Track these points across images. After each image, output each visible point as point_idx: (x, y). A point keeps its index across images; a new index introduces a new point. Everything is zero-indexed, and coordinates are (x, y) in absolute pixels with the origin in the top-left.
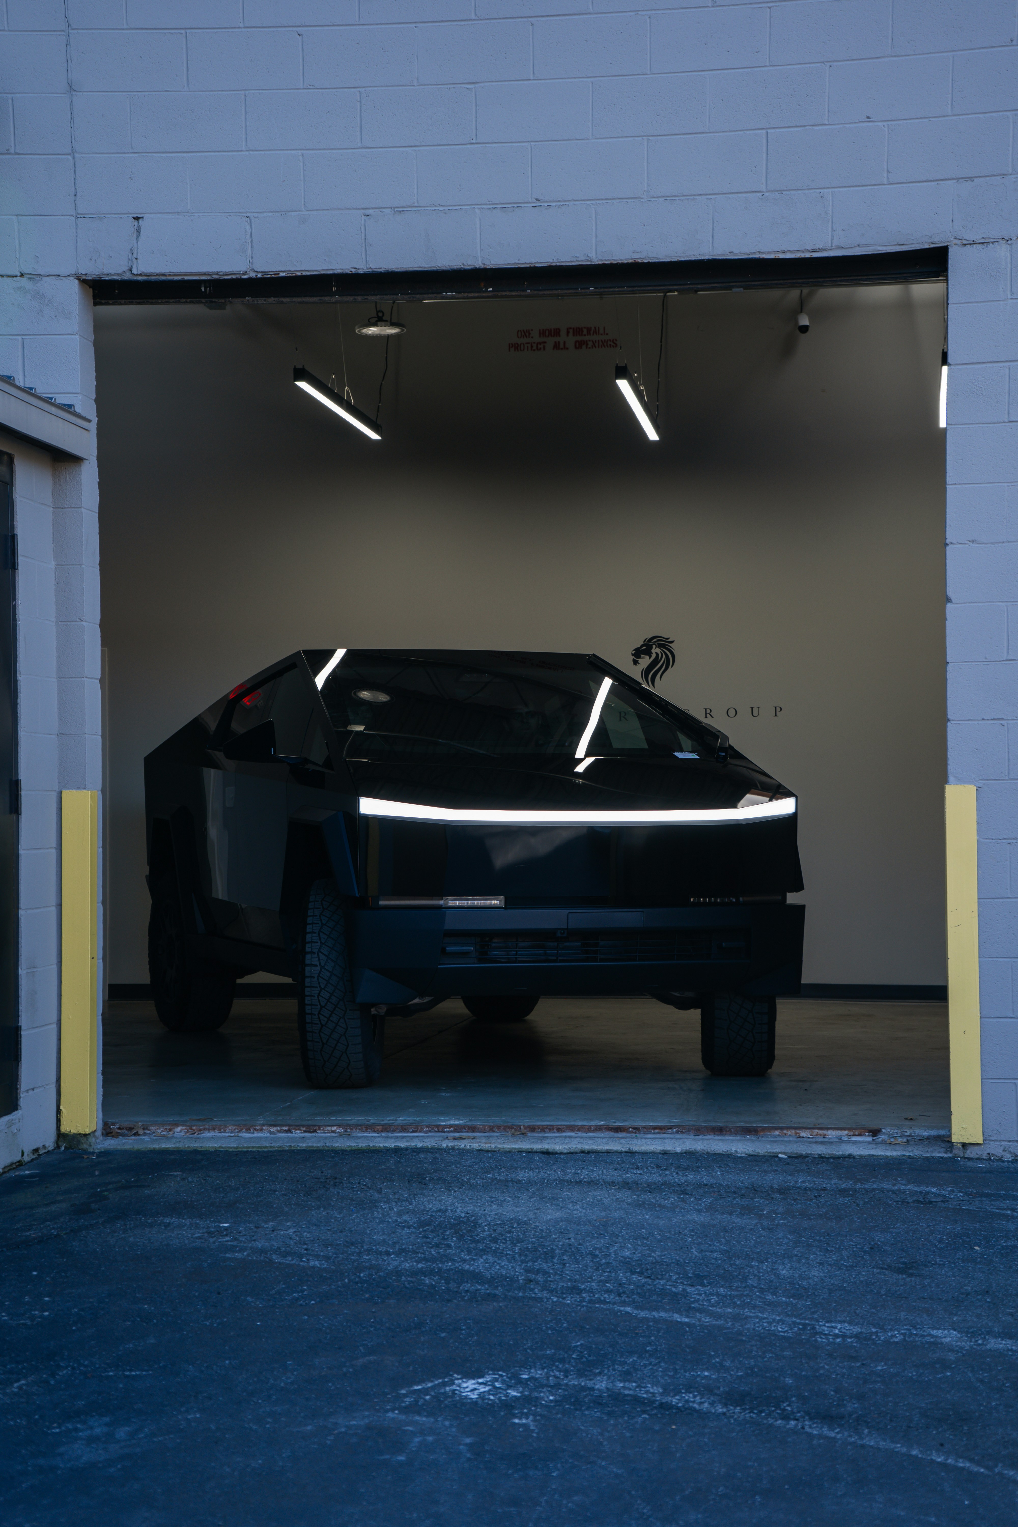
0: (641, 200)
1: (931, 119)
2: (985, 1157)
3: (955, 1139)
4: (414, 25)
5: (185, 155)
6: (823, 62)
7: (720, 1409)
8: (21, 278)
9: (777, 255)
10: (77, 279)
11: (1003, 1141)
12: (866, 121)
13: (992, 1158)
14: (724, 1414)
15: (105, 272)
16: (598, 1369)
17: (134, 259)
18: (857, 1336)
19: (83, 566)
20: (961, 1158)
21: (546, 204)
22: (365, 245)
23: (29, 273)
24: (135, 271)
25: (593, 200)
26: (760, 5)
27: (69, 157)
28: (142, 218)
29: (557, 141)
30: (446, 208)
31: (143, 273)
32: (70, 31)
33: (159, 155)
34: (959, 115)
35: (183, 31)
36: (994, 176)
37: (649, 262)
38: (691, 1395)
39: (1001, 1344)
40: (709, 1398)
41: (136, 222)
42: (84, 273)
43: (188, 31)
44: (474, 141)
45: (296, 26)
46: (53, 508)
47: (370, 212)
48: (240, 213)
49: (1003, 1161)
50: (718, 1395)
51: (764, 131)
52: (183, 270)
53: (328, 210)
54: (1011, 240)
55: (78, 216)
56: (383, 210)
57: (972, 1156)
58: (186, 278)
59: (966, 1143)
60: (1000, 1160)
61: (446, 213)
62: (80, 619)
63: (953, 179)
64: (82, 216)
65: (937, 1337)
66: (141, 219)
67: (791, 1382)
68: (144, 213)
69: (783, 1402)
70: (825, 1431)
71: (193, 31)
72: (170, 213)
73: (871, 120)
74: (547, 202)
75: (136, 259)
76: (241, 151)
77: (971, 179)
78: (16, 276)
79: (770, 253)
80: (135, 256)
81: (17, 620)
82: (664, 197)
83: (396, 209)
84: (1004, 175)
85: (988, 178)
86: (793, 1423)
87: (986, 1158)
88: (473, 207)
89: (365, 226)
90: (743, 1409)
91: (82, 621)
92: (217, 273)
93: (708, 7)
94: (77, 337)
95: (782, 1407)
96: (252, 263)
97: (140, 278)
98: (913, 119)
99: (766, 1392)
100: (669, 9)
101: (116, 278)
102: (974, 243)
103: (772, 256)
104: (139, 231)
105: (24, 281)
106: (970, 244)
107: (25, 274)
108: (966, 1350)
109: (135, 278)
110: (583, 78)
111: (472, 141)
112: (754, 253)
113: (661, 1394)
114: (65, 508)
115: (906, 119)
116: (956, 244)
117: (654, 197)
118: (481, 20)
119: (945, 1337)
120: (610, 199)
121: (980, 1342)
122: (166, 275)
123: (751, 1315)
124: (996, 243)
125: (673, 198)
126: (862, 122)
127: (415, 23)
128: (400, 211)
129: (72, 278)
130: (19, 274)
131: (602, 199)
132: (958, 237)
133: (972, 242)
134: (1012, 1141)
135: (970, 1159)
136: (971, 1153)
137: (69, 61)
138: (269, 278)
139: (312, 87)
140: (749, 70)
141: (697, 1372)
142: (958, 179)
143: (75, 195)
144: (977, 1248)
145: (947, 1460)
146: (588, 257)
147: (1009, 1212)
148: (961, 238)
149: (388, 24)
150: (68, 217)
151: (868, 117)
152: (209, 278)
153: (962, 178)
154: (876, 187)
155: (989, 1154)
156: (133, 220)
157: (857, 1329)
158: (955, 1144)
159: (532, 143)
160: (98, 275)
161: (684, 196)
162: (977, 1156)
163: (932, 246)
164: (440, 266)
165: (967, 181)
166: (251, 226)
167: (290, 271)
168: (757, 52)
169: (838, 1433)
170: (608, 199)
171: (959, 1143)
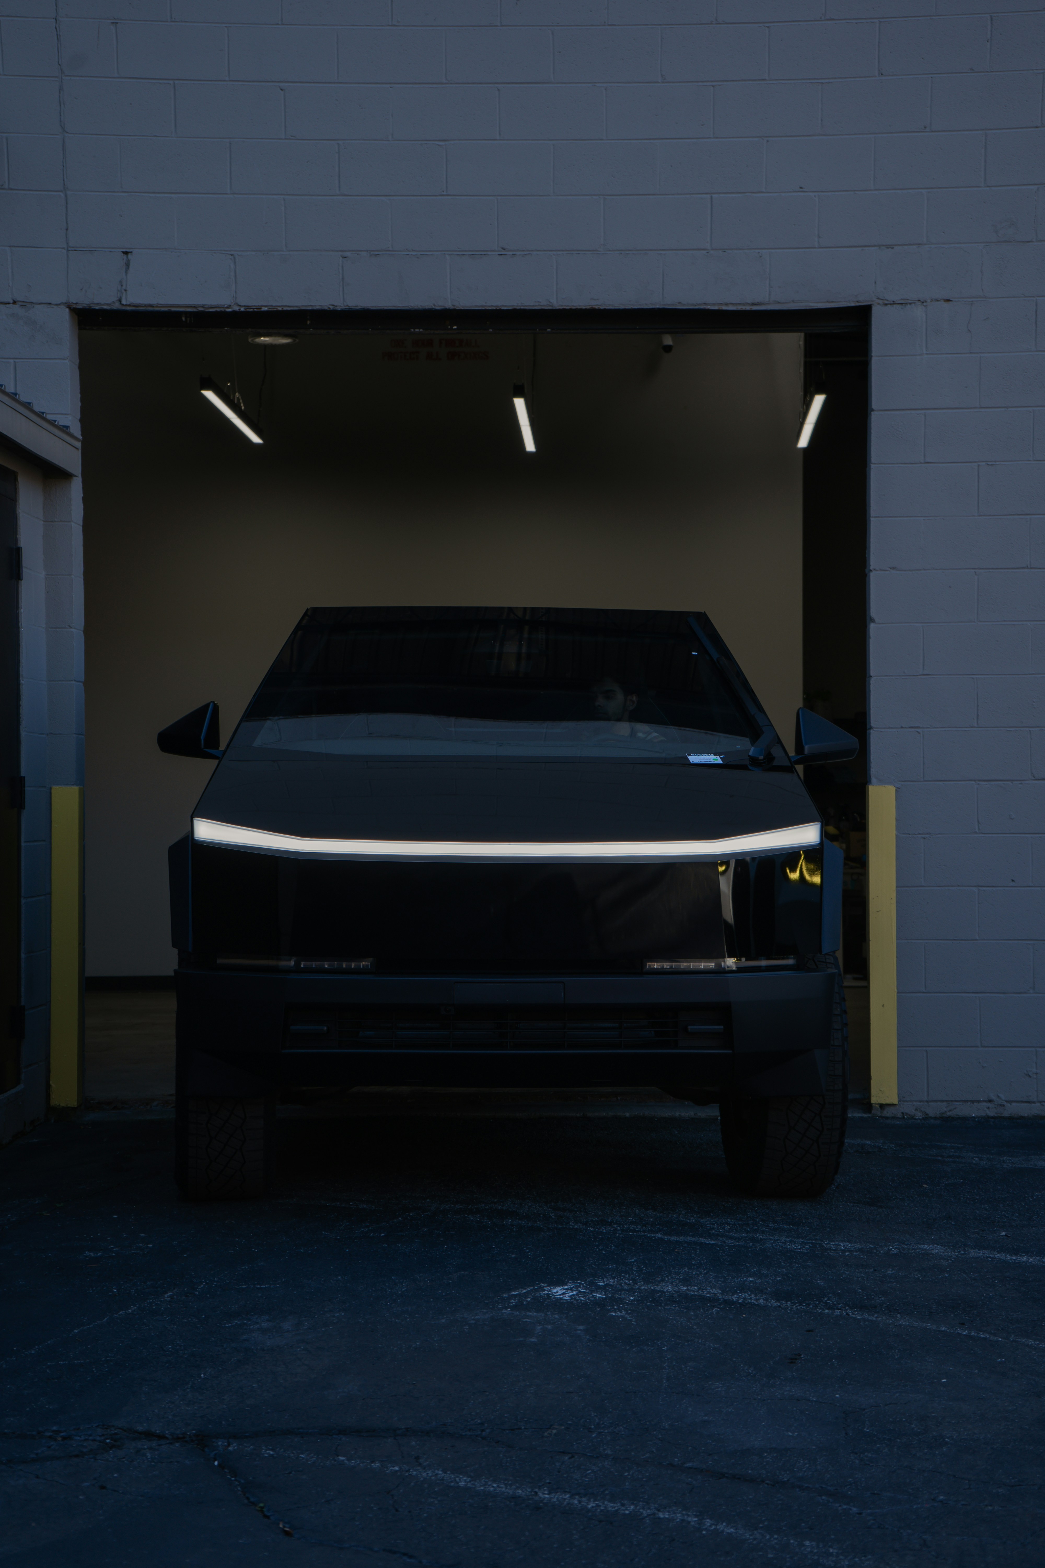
0: (598, 252)
1: (856, 192)
2: (899, 1116)
3: (874, 1100)
4: (389, 86)
5: (172, 195)
6: (760, 137)
7: (775, 1304)
8: (14, 305)
9: (720, 307)
10: (67, 307)
11: (915, 1101)
12: (799, 191)
13: (906, 1117)
14: (779, 1307)
15: (95, 302)
16: (659, 1278)
17: (123, 291)
18: (860, 1250)
19: (73, 576)
20: (878, 1117)
21: (511, 253)
22: (343, 284)
23: (22, 300)
24: (124, 302)
25: (554, 251)
26: (705, 84)
27: (61, 194)
28: (131, 252)
29: (521, 196)
30: (418, 253)
31: (132, 303)
32: (64, 78)
33: (147, 195)
34: (880, 190)
35: (171, 82)
36: (911, 245)
37: (605, 309)
38: (746, 1294)
39: (980, 1253)
40: (762, 1296)
41: (125, 257)
42: (75, 302)
43: (176, 82)
44: (445, 193)
45: (278, 82)
46: (43, 521)
47: (348, 254)
48: (225, 251)
49: (915, 1119)
50: (768, 1294)
51: (708, 196)
52: (170, 302)
53: (308, 251)
54: (926, 302)
55: (70, 249)
56: (360, 253)
57: (888, 1115)
58: (173, 309)
59: (883, 1104)
60: (912, 1118)
61: (418, 258)
62: (69, 626)
63: (875, 246)
64: (73, 249)
65: (925, 1249)
66: (129, 254)
67: (823, 1283)
68: (133, 248)
69: (824, 1298)
70: (866, 1316)
71: (181, 82)
72: (157, 249)
73: (804, 190)
74: (511, 251)
75: (126, 290)
76: (226, 194)
77: (891, 247)
78: (9, 303)
79: (714, 304)
80: (124, 287)
81: (20, 627)
82: (618, 250)
83: (372, 253)
84: (919, 244)
85: (906, 247)
86: (838, 1311)
87: (901, 1117)
88: (444, 253)
89: (343, 267)
90: (793, 1303)
91: (71, 627)
92: (203, 306)
93: (658, 82)
94: (67, 361)
95: (824, 1301)
96: (236, 298)
97: (128, 308)
98: (841, 191)
99: (807, 1291)
100: (623, 83)
101: (106, 307)
102: (894, 303)
103: (716, 308)
104: (128, 265)
105: (16, 308)
106: (891, 304)
107: (18, 301)
108: (954, 1258)
109: (124, 308)
110: (545, 140)
111: (443, 193)
112: (700, 304)
113: (722, 1294)
114: (55, 521)
115: (834, 191)
116: (878, 304)
117: (610, 251)
118: (451, 84)
119: (933, 1250)
120: (570, 251)
121: (962, 1252)
122: (153, 306)
123: (764, 1237)
124: (913, 304)
125: (627, 252)
126: (796, 192)
127: (390, 83)
128: (376, 255)
129: (63, 306)
130: (12, 301)
131: (562, 251)
132: (881, 298)
133: (892, 303)
134: (923, 1101)
135: (887, 1118)
136: (887, 1113)
137: (62, 105)
138: (252, 312)
139: (293, 138)
140: (695, 140)
141: (743, 1279)
142: (880, 246)
143: (67, 230)
144: (925, 1186)
145: (971, 1333)
146: (550, 302)
147: (940, 1158)
148: (883, 298)
149: (365, 83)
150: (60, 250)
151: (801, 188)
152: (195, 310)
153: (883, 245)
154: (808, 250)
155: (903, 1113)
156: (122, 254)
157: (857, 1246)
158: (874, 1105)
159: (499, 197)
160: (88, 304)
161: (637, 250)
162: (893, 1115)
163: (858, 304)
164: (412, 305)
165: (888, 248)
166: (235, 263)
167: (272, 306)
168: (702, 125)
169: (876, 1317)
170: (568, 251)
171: (878, 1104)
